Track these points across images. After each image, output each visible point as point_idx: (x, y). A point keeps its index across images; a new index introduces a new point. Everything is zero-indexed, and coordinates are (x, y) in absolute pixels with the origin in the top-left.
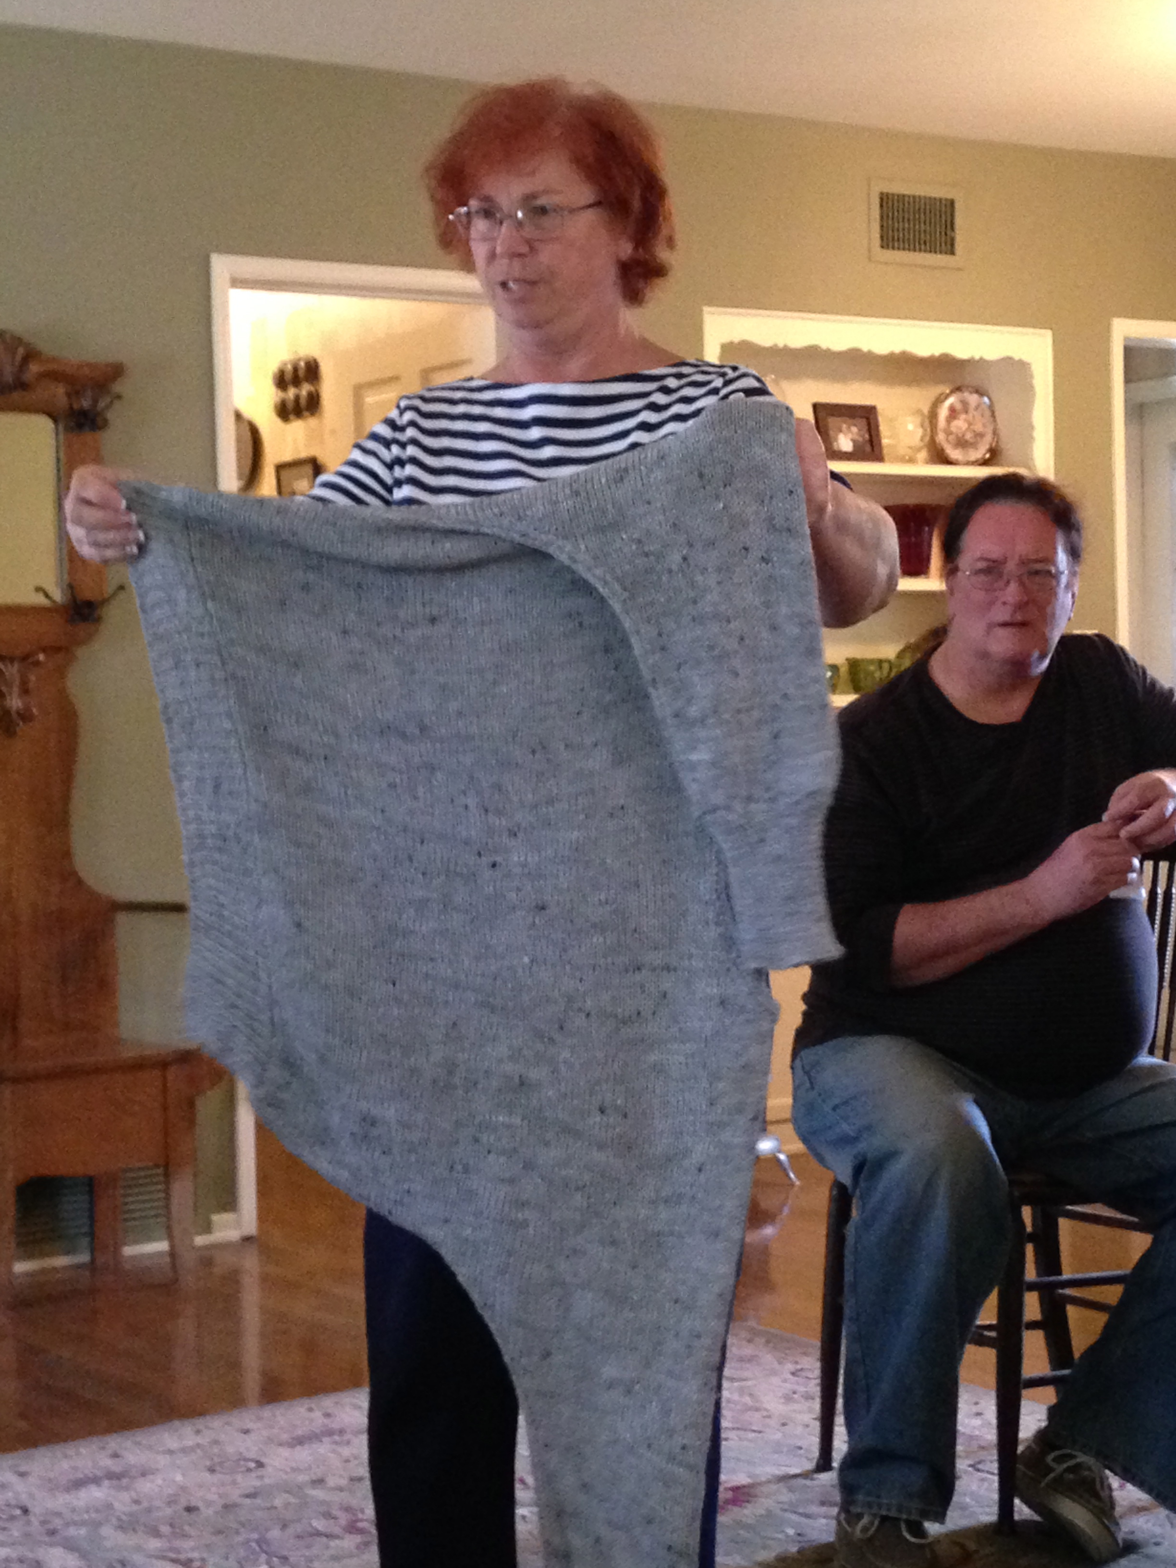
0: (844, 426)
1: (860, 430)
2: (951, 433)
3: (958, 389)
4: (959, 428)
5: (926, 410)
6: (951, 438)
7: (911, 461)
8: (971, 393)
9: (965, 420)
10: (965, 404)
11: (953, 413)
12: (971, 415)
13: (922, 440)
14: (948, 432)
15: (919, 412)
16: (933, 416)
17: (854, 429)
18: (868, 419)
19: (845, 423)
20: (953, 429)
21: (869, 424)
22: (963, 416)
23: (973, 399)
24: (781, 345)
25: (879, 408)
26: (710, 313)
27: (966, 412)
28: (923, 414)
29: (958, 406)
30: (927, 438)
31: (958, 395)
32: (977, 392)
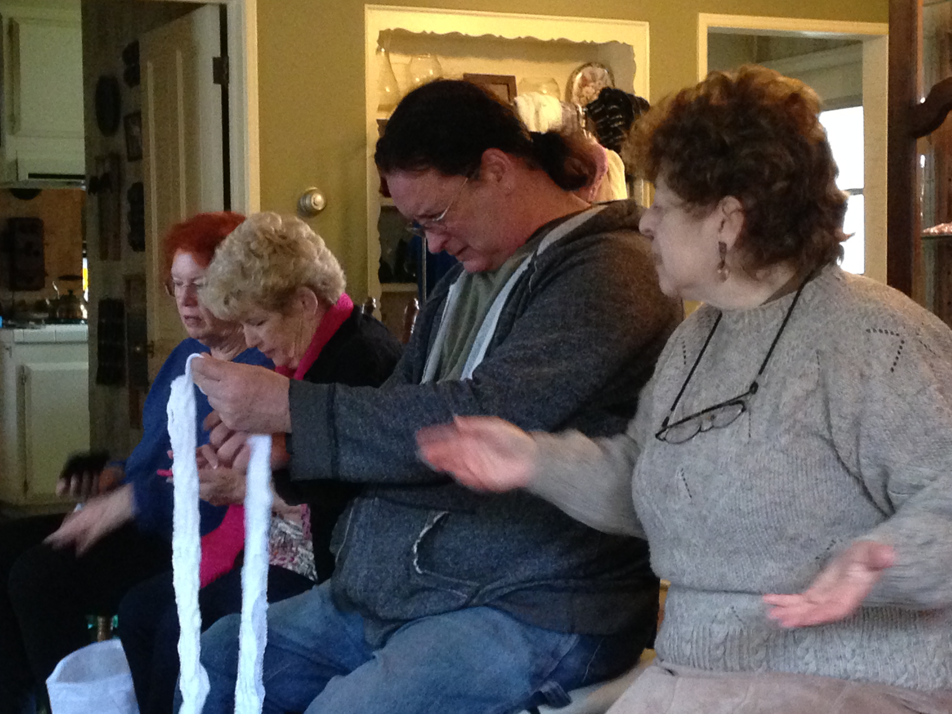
2: (583, 96)
3: (589, 64)
4: (587, 92)
6: (582, 99)
8: (597, 67)
9: (593, 87)
10: (593, 75)
11: (584, 83)
12: (597, 83)
14: (580, 96)
15: (553, 80)
16: (570, 83)
18: (508, 85)
20: (584, 93)
21: (508, 89)
22: (592, 84)
23: (598, 70)
24: (428, 32)
25: (517, 77)
26: (369, 8)
27: (594, 81)
29: (588, 77)
31: (589, 68)
32: (602, 66)
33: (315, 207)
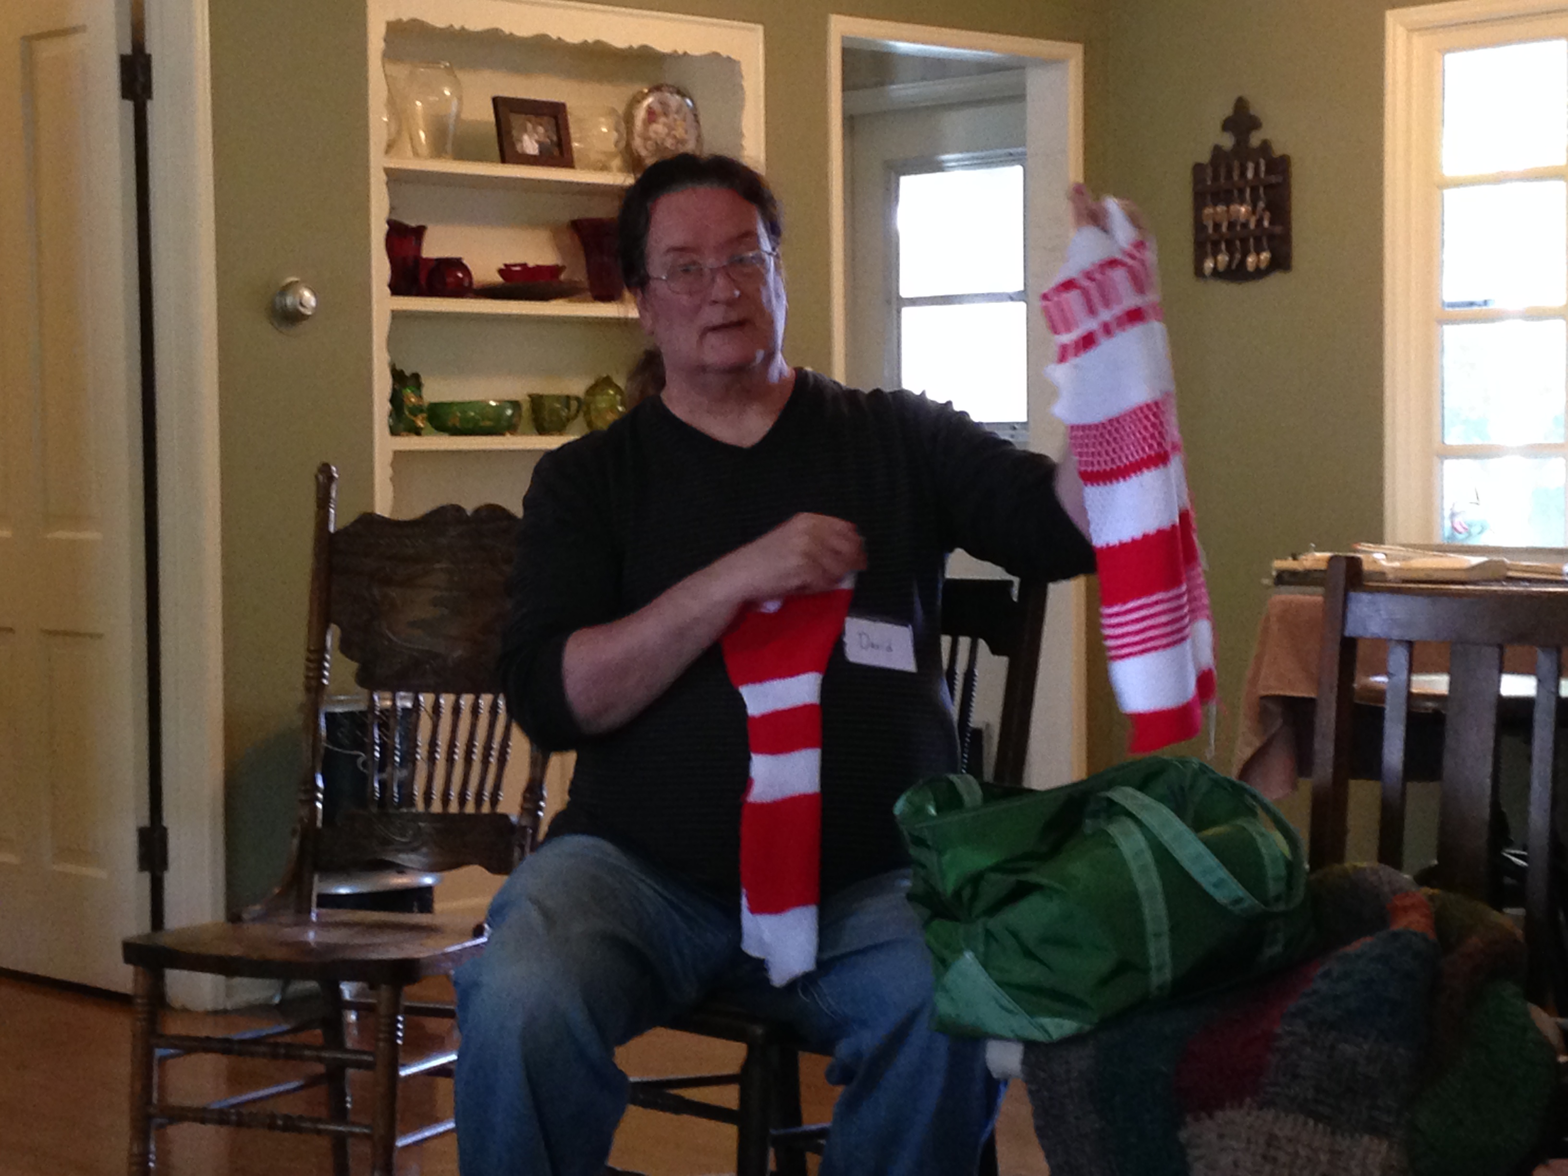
0: (529, 126)
1: (546, 131)
2: (650, 139)
3: (657, 88)
4: (656, 133)
5: (621, 110)
6: (649, 143)
7: (604, 168)
8: (671, 93)
9: (665, 124)
10: (664, 104)
11: (651, 116)
12: (671, 117)
13: (616, 144)
14: (646, 138)
15: (613, 111)
16: (629, 118)
17: (541, 130)
18: (556, 118)
19: (530, 121)
20: (652, 135)
21: (557, 125)
22: (663, 119)
23: (674, 100)
24: (457, 26)
25: (568, 105)
27: (666, 114)
28: (618, 116)
29: (657, 108)
30: (623, 144)
31: (657, 95)
32: (679, 92)
33: (302, 309)
